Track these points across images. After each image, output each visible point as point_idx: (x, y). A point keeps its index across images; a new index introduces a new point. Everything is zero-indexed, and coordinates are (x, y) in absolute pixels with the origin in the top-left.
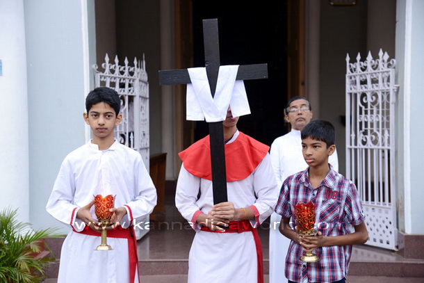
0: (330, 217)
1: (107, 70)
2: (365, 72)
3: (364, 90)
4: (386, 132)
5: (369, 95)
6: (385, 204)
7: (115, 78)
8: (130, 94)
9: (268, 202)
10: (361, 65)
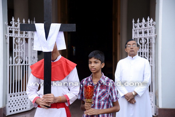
0: (103, 99)
1: (13, 25)
2: (141, 28)
3: (141, 37)
4: (151, 57)
5: (143, 39)
6: (150, 93)
7: (17, 29)
8: (26, 37)
9: (74, 92)
10: (139, 24)
